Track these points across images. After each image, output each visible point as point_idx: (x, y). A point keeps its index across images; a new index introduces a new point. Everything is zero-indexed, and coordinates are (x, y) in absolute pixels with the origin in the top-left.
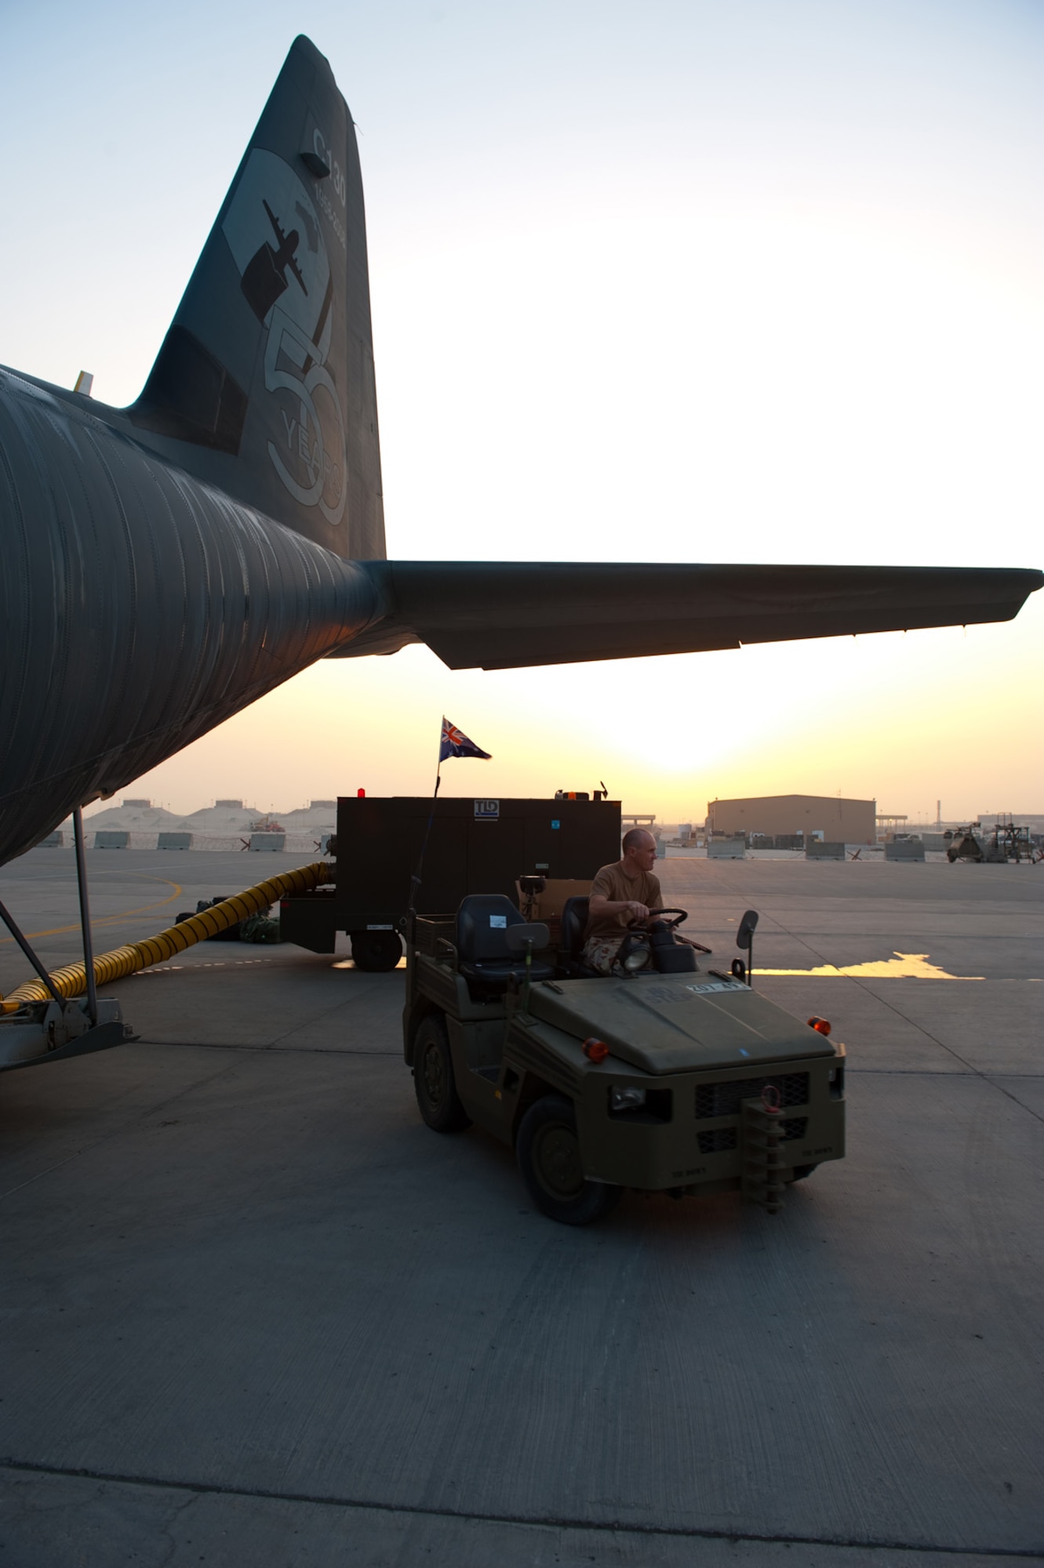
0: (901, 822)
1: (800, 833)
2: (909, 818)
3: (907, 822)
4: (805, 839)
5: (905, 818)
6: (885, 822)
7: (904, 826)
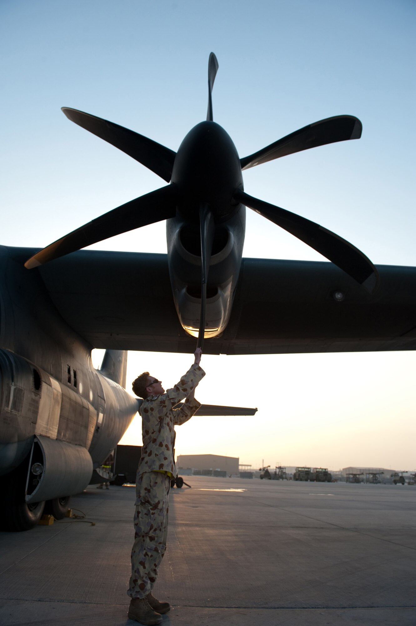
0: (249, 468)
1: (211, 469)
2: (252, 466)
3: (251, 468)
4: (213, 472)
5: (250, 466)
6: (243, 468)
7: (250, 470)
